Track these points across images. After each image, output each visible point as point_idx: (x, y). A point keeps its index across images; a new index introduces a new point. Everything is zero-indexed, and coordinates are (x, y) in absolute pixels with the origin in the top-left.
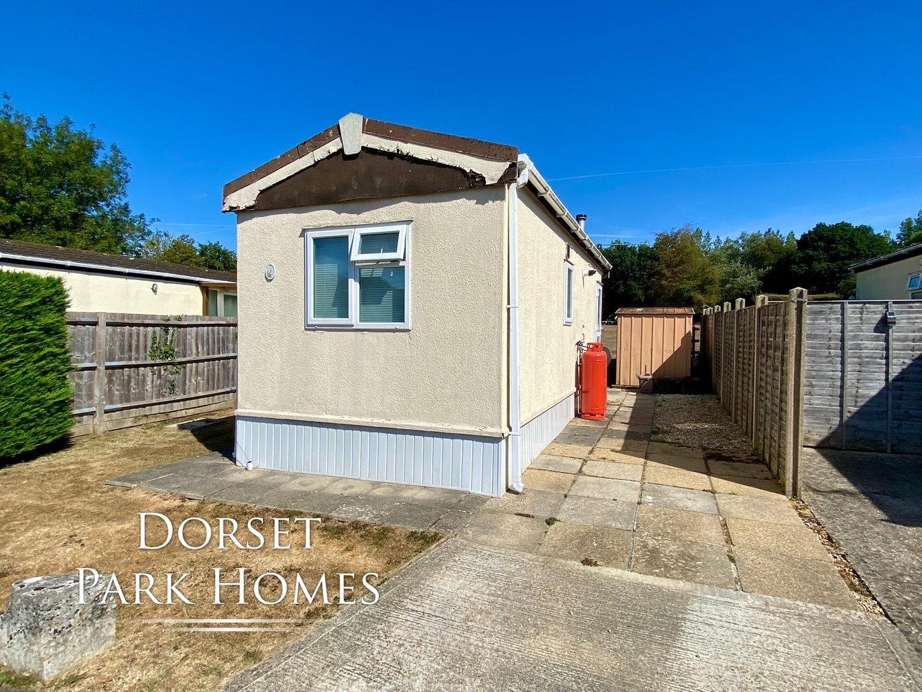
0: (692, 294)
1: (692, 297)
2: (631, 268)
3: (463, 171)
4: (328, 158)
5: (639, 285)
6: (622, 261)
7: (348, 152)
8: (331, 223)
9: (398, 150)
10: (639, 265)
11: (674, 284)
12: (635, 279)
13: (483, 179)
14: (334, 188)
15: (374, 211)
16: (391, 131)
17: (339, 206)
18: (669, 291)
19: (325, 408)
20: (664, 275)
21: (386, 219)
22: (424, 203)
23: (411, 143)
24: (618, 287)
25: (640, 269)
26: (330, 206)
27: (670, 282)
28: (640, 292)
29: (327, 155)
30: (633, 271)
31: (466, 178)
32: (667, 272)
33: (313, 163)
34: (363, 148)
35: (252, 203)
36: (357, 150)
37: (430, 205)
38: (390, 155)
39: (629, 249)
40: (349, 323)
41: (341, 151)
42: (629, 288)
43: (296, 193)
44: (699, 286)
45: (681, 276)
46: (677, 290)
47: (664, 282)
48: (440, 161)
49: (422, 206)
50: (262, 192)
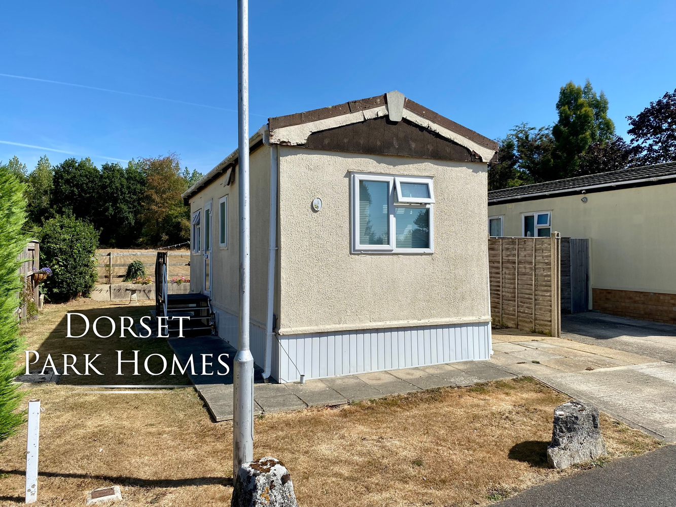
0: (179, 220)
1: (179, 223)
2: (121, 190)
3: (468, 150)
4: (375, 119)
5: (129, 208)
6: (111, 182)
7: (392, 118)
8: (372, 170)
9: (429, 126)
10: (129, 188)
11: (164, 210)
12: (125, 201)
13: (480, 158)
14: (379, 143)
15: (407, 166)
16: (424, 112)
17: (380, 158)
18: (159, 216)
19: (369, 317)
20: (153, 201)
21: (415, 173)
22: (441, 166)
23: (437, 124)
24: (107, 209)
25: (129, 193)
26: (372, 156)
27: (159, 207)
28: (131, 216)
29: (374, 116)
30: (122, 193)
31: (469, 155)
32: (156, 197)
33: (363, 120)
34: (403, 118)
35: (304, 142)
36: (399, 119)
37: (445, 168)
38: (422, 128)
39: (118, 171)
40: (391, 249)
41: (386, 117)
42: (119, 211)
43: (346, 141)
44: (185, 212)
45: (170, 202)
46: (166, 216)
47: (154, 207)
48: (455, 141)
49: (440, 168)
50: (313, 134)
